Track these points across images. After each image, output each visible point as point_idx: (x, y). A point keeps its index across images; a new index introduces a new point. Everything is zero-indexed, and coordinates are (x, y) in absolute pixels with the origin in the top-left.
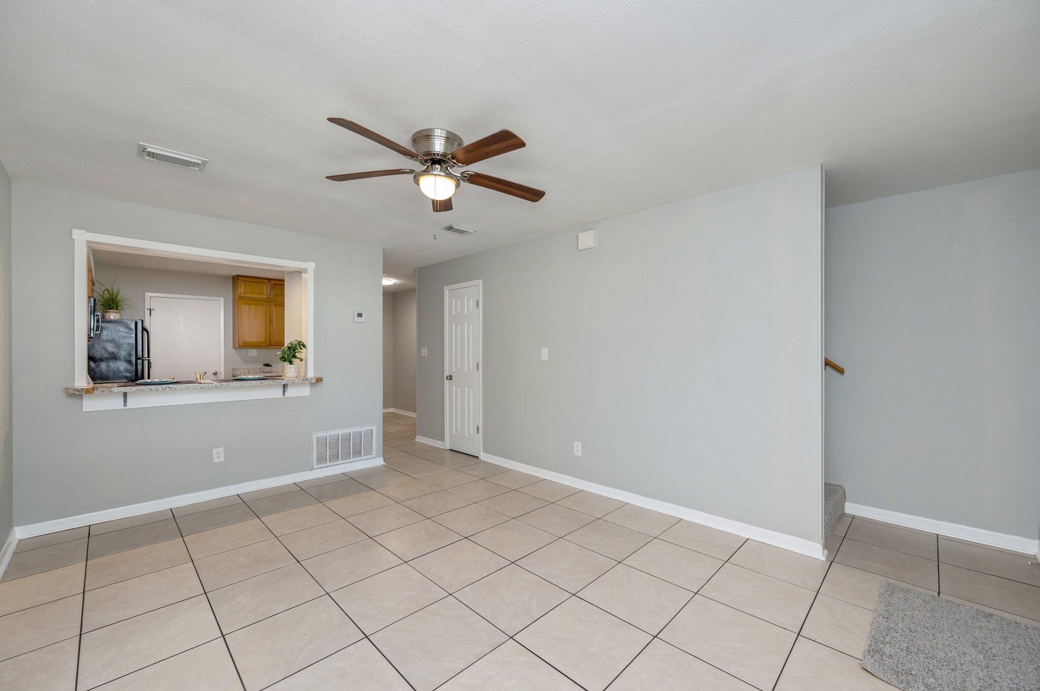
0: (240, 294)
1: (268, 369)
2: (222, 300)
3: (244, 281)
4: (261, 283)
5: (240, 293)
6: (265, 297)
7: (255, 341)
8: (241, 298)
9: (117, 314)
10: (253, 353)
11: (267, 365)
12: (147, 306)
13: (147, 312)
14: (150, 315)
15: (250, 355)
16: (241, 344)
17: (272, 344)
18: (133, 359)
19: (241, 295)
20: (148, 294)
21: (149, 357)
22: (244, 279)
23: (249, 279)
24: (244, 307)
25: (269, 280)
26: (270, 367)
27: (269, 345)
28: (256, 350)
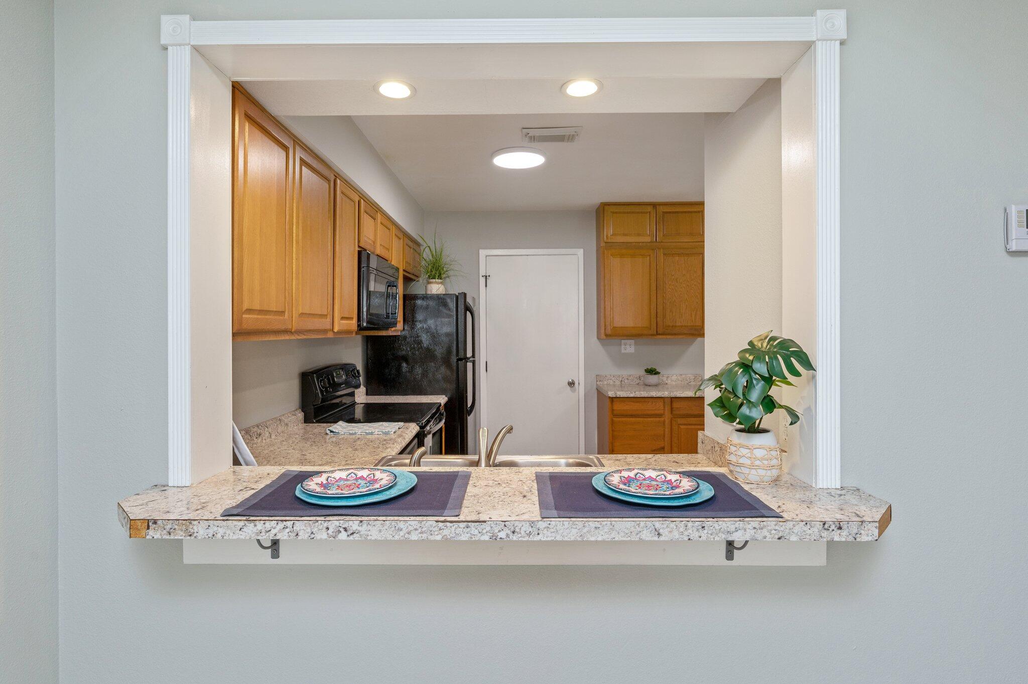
0: (607, 238)
1: (653, 379)
2: (580, 252)
3: (613, 213)
4: (642, 213)
5: (607, 236)
6: (648, 239)
7: (632, 325)
8: (609, 245)
9: (440, 285)
10: (629, 347)
11: (651, 372)
12: (482, 272)
13: (482, 280)
14: (486, 286)
15: (623, 351)
16: (609, 332)
17: (660, 330)
18: (454, 359)
19: (609, 241)
20: (483, 253)
21: (473, 356)
22: (613, 209)
23: (622, 209)
24: (615, 263)
25: (654, 205)
26: (657, 376)
27: (655, 332)
28: (633, 341)
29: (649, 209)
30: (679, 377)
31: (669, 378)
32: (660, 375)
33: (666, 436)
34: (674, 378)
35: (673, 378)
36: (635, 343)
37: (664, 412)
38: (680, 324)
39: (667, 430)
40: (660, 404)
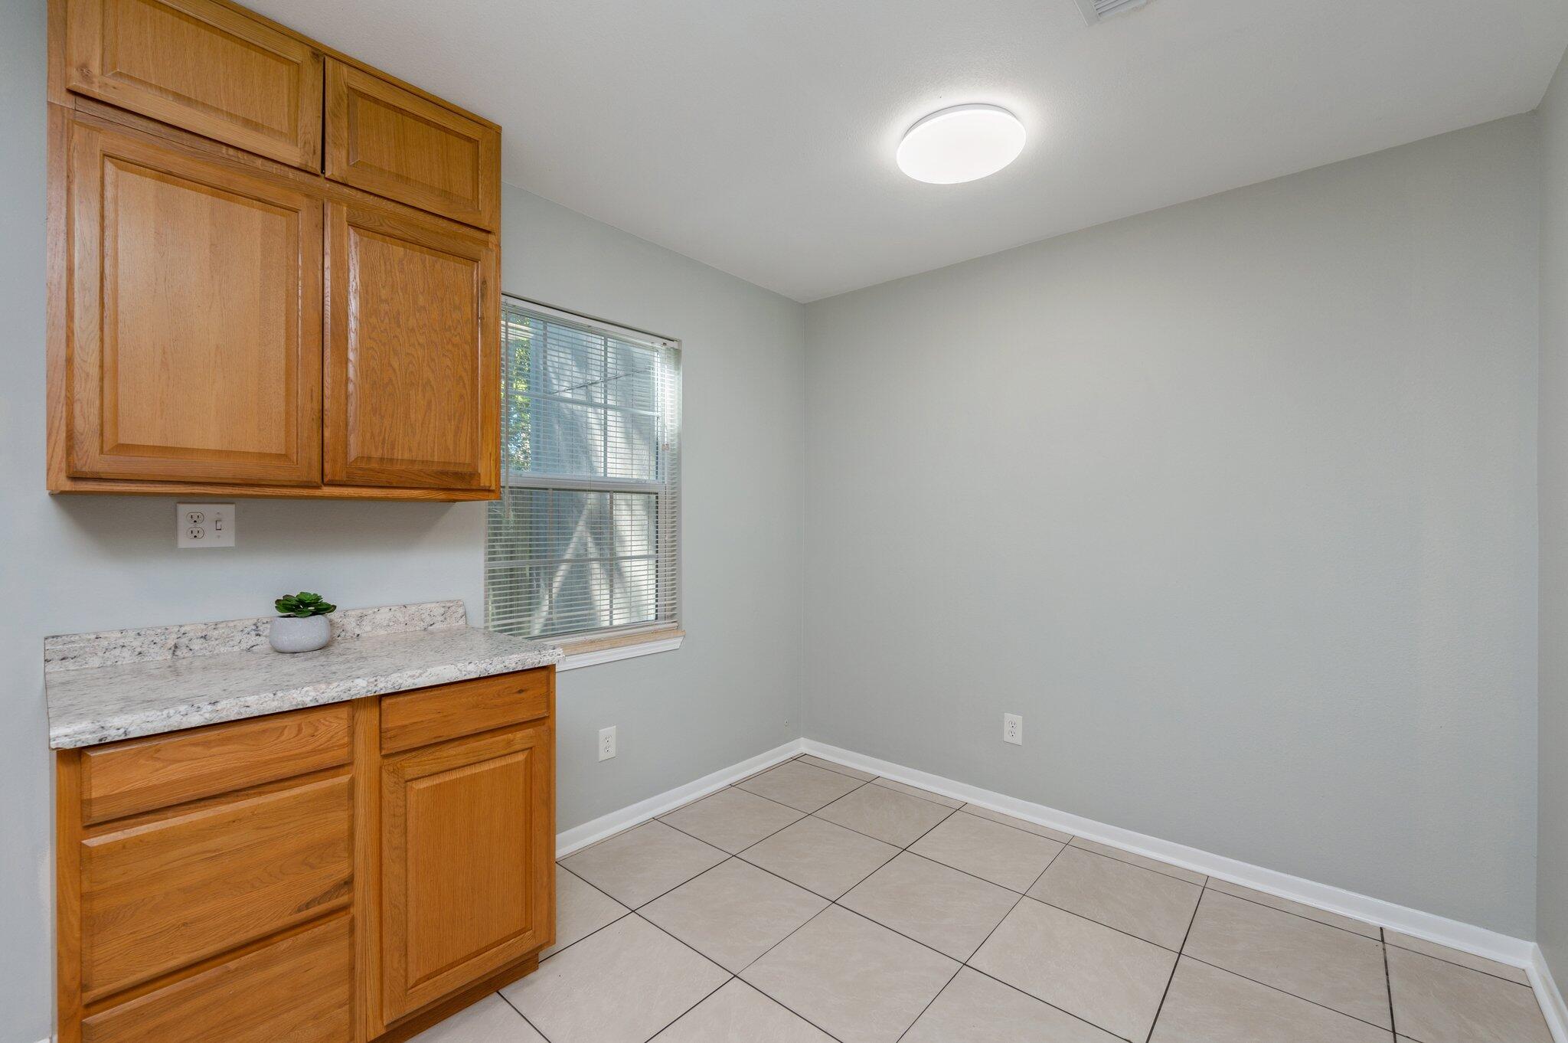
1: (307, 633)
6: (288, 154)
10: (212, 530)
11: (302, 606)
15: (184, 543)
17: (337, 471)
25: (320, 54)
26: (319, 620)
27: (317, 478)
28: (228, 511)
29: (298, 54)
30: (399, 615)
31: (366, 621)
32: (333, 616)
33: (359, 844)
34: (384, 616)
35: (378, 616)
36: (238, 517)
37: (352, 752)
38: (406, 456)
39: (360, 821)
40: (335, 724)
